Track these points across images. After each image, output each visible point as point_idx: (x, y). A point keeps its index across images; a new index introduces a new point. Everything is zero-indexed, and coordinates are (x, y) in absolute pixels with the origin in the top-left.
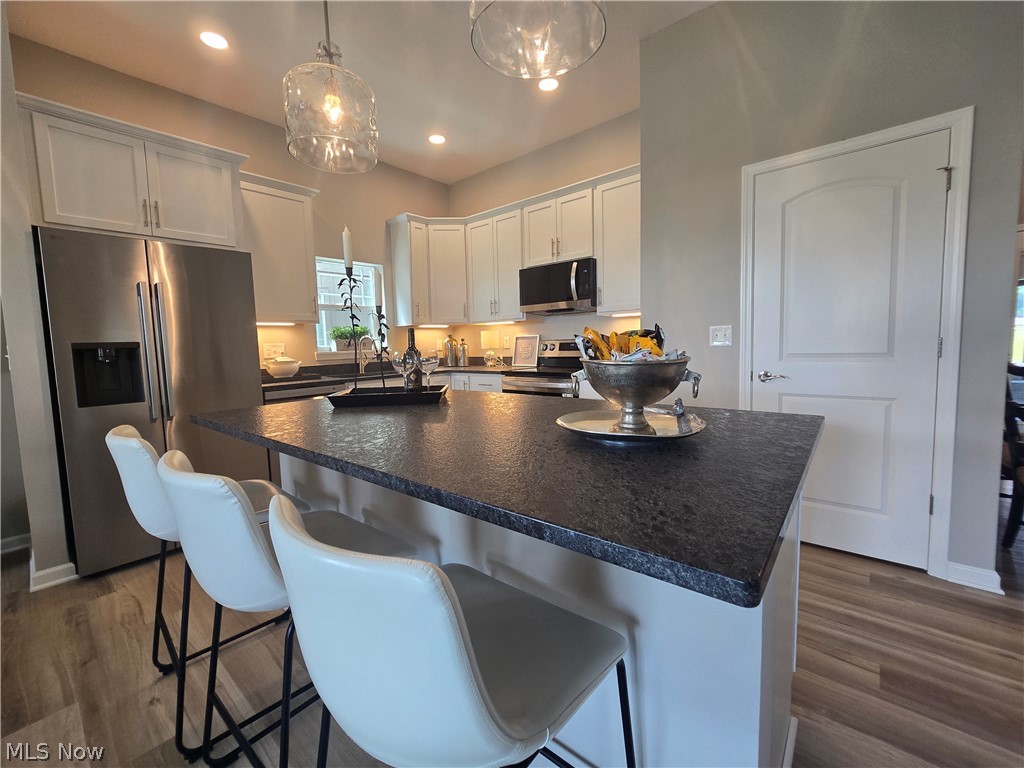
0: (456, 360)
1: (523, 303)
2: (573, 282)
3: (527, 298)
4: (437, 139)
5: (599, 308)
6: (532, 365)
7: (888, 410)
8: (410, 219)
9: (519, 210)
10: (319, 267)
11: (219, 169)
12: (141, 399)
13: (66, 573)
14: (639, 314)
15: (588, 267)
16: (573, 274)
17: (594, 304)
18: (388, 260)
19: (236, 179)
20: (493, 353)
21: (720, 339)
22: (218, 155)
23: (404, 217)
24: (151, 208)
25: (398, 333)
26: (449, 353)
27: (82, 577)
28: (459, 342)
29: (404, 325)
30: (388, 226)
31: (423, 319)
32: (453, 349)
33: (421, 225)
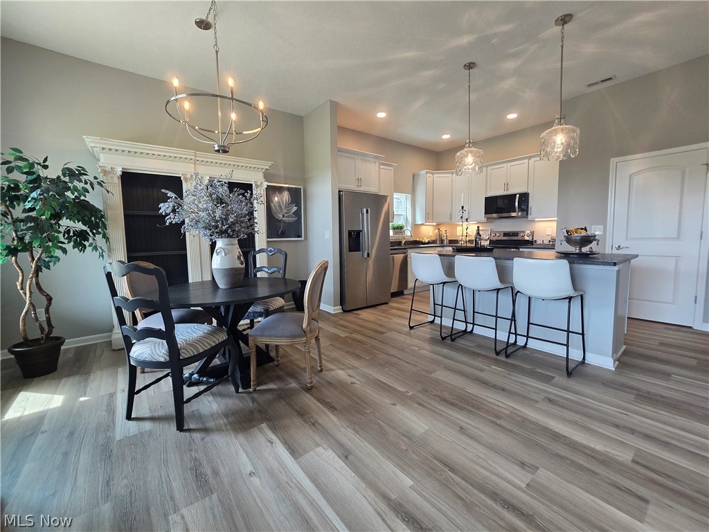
0: (442, 241)
1: (486, 213)
2: (517, 204)
3: (488, 211)
4: (446, 137)
5: (529, 216)
7: (677, 261)
8: (427, 173)
9: (485, 168)
10: (394, 196)
11: (374, 162)
12: (359, 250)
13: (338, 309)
14: (556, 219)
15: (524, 197)
16: (517, 200)
17: (527, 214)
18: (413, 192)
19: (380, 165)
20: (463, 238)
21: (597, 231)
22: (376, 158)
23: (425, 171)
24: (359, 180)
25: (416, 226)
26: (438, 237)
27: (344, 311)
28: (444, 232)
29: (420, 223)
30: (414, 176)
31: (430, 220)
32: (440, 235)
33: (431, 175)
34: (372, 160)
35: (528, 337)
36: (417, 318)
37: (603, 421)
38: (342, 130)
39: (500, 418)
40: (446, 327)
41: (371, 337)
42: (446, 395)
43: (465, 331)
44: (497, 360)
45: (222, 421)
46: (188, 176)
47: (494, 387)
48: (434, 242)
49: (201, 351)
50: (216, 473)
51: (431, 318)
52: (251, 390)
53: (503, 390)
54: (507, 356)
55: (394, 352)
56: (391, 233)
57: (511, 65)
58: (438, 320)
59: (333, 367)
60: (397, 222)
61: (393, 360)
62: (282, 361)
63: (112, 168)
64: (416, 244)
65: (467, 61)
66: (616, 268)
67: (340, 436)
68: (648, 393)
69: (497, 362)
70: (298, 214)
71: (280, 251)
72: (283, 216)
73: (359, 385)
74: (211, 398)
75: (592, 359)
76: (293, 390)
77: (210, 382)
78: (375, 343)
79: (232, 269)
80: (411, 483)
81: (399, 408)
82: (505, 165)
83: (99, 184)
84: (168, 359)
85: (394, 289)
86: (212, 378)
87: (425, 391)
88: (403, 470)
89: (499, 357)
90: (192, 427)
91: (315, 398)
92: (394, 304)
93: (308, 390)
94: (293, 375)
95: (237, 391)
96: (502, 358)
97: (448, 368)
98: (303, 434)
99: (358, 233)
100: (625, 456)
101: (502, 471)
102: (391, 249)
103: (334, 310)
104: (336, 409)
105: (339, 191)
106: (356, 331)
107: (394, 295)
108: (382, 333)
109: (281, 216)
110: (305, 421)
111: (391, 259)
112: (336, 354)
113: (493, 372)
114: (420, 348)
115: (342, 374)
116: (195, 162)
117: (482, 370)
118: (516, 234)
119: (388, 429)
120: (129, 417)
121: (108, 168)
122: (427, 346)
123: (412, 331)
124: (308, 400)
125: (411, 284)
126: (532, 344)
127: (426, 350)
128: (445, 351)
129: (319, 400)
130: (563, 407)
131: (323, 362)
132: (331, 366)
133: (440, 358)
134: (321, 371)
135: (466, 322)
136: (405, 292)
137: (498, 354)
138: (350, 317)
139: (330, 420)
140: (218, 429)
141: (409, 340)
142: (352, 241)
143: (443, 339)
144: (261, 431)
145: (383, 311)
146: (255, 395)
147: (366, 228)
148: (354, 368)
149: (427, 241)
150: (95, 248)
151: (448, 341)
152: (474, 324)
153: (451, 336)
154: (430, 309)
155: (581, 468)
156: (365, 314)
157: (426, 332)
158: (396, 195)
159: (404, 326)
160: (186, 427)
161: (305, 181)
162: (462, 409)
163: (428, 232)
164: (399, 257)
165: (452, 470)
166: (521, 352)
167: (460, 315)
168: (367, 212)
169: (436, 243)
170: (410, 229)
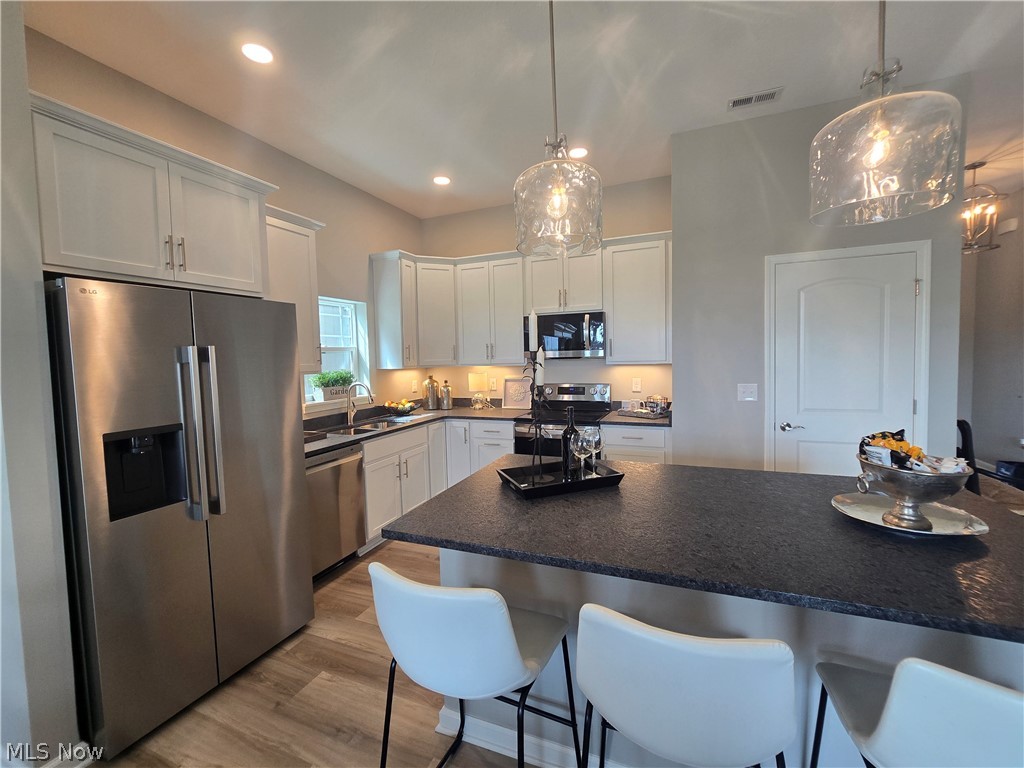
4: (442, 181)
5: (609, 358)
8: (401, 257)
9: (521, 259)
11: (246, 200)
12: (175, 498)
16: (586, 325)
18: (371, 298)
19: (263, 213)
20: (480, 395)
21: (746, 394)
22: (248, 186)
23: (395, 254)
24: (176, 246)
25: (380, 375)
26: (428, 394)
28: (441, 385)
29: (390, 367)
30: (371, 261)
31: (413, 362)
32: (433, 389)
33: (412, 264)
34: (232, 188)
48: (421, 404)
60: (333, 366)
64: (381, 413)
99: (168, 434)
118: (580, 390)
149: (407, 406)
158: (323, 301)
163: (408, 384)
168: (203, 356)
169: (427, 409)
170: (367, 382)
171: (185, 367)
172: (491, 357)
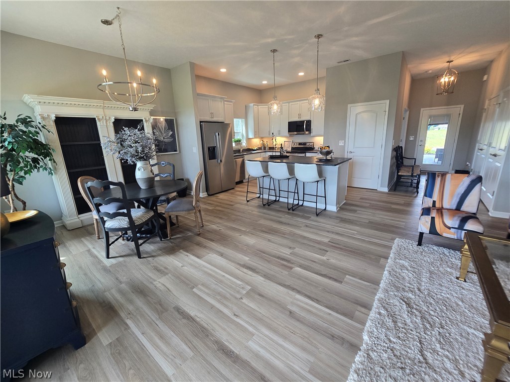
0: (265, 148)
1: (289, 132)
2: (305, 126)
3: (290, 130)
4: (265, 82)
5: (311, 134)
6: (290, 149)
7: (373, 159)
8: (254, 105)
9: (288, 104)
12: (215, 159)
13: (205, 194)
15: (309, 123)
16: (305, 124)
18: (246, 118)
21: (341, 143)
22: (221, 98)
23: (252, 105)
24: (212, 113)
25: (248, 140)
26: (262, 146)
27: (209, 195)
28: (266, 143)
29: (251, 137)
30: (246, 107)
31: (257, 136)
32: (263, 144)
33: (257, 107)
34: (219, 100)
35: (299, 200)
36: (250, 196)
37: (324, 231)
38: (198, 78)
39: (285, 235)
40: (265, 199)
41: (226, 208)
42: (264, 229)
43: (275, 201)
44: (289, 213)
45: (160, 252)
46: (101, 117)
47: (285, 224)
48: (260, 149)
49: (144, 221)
50: (166, 268)
51: (258, 195)
52: (169, 239)
53: (289, 224)
54: (293, 210)
55: (239, 214)
56: (234, 145)
57: (296, 52)
58: (261, 196)
59: (209, 224)
60: (237, 137)
61: (239, 218)
62: (180, 224)
63: (48, 115)
64: (249, 150)
65: (272, 49)
66: (338, 166)
67: (218, 249)
68: (345, 219)
69: (288, 213)
70: (173, 136)
71: (170, 164)
72: (164, 138)
73: (223, 230)
74: (148, 245)
75: (329, 208)
76: (191, 236)
77: (148, 237)
78: (229, 211)
79: (149, 178)
80: (248, 259)
81: (243, 236)
82: (299, 102)
83: (43, 127)
84: (129, 226)
85: (237, 180)
86: (148, 234)
87: (254, 229)
88: (245, 256)
89: (290, 211)
90: (144, 256)
91: (203, 238)
92: (238, 188)
93: (199, 235)
94: (189, 230)
95: (161, 240)
96: (291, 211)
97: (265, 219)
98: (201, 251)
99: (214, 148)
100: (326, 240)
101: (282, 251)
102: (234, 156)
103: (203, 195)
104: (213, 240)
105: (201, 122)
106: (217, 206)
107: (238, 183)
108: (232, 205)
109: (162, 138)
110: (200, 246)
111: (235, 163)
112: (209, 218)
113: (286, 218)
114: (253, 211)
115: (214, 227)
116: (104, 108)
117: (281, 217)
118: (305, 144)
119: (238, 244)
120: (108, 257)
121: (45, 115)
122: (256, 210)
123: (248, 203)
124: (199, 239)
125: (247, 177)
126: (306, 204)
127: (256, 212)
128: (265, 211)
129: (205, 238)
130: (311, 228)
131: (204, 223)
132: (207, 224)
133: (262, 214)
134: (203, 226)
135: (276, 196)
136: (244, 181)
137: (289, 210)
138: (213, 198)
139: (213, 245)
140: (159, 255)
141: (246, 208)
142: (211, 153)
143: (264, 205)
144: (181, 252)
145: (232, 193)
146: (172, 241)
147: (219, 145)
148: (219, 223)
149: (256, 148)
150: (45, 169)
151: (267, 206)
152: (279, 197)
153: (268, 203)
154: (257, 190)
155: (310, 246)
156: (222, 196)
157: (256, 202)
158: (235, 120)
159: (244, 200)
160: (142, 257)
161: (176, 114)
162: (270, 233)
163: (256, 143)
164: (239, 160)
165: (264, 253)
166: (300, 208)
167: (272, 193)
168: (219, 135)
169: (261, 150)
170: (245, 142)
171: (216, 136)
172: (279, 135)
